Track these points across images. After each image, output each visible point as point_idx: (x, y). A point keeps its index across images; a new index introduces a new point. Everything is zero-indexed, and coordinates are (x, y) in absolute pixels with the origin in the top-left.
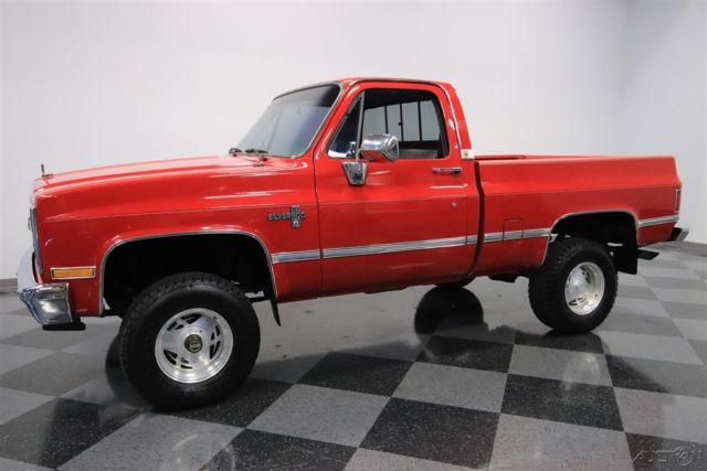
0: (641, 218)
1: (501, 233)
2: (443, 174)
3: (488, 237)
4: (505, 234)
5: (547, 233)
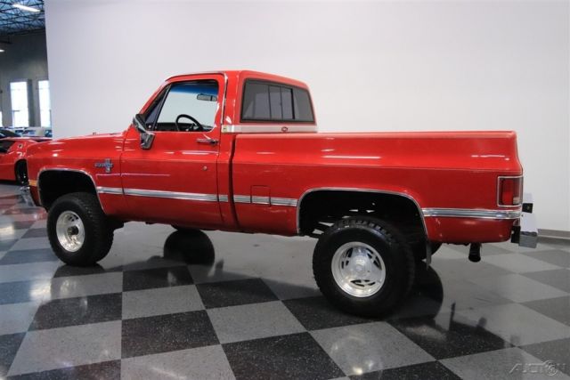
1: (249, 198)
2: (203, 144)
3: (237, 198)
4: (253, 197)
5: (295, 202)
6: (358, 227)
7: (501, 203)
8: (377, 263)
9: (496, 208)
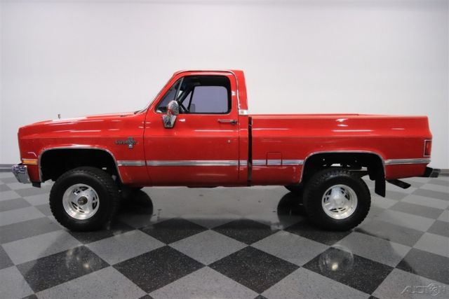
0: (387, 159)
1: (265, 161)
2: (224, 123)
3: (255, 162)
4: (269, 161)
5: (301, 162)
6: (341, 175)
7: (426, 154)
8: (348, 197)
9: (423, 157)
